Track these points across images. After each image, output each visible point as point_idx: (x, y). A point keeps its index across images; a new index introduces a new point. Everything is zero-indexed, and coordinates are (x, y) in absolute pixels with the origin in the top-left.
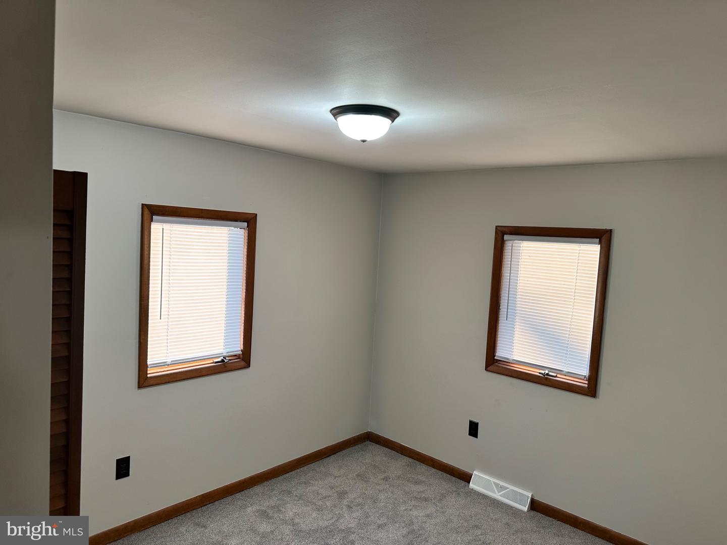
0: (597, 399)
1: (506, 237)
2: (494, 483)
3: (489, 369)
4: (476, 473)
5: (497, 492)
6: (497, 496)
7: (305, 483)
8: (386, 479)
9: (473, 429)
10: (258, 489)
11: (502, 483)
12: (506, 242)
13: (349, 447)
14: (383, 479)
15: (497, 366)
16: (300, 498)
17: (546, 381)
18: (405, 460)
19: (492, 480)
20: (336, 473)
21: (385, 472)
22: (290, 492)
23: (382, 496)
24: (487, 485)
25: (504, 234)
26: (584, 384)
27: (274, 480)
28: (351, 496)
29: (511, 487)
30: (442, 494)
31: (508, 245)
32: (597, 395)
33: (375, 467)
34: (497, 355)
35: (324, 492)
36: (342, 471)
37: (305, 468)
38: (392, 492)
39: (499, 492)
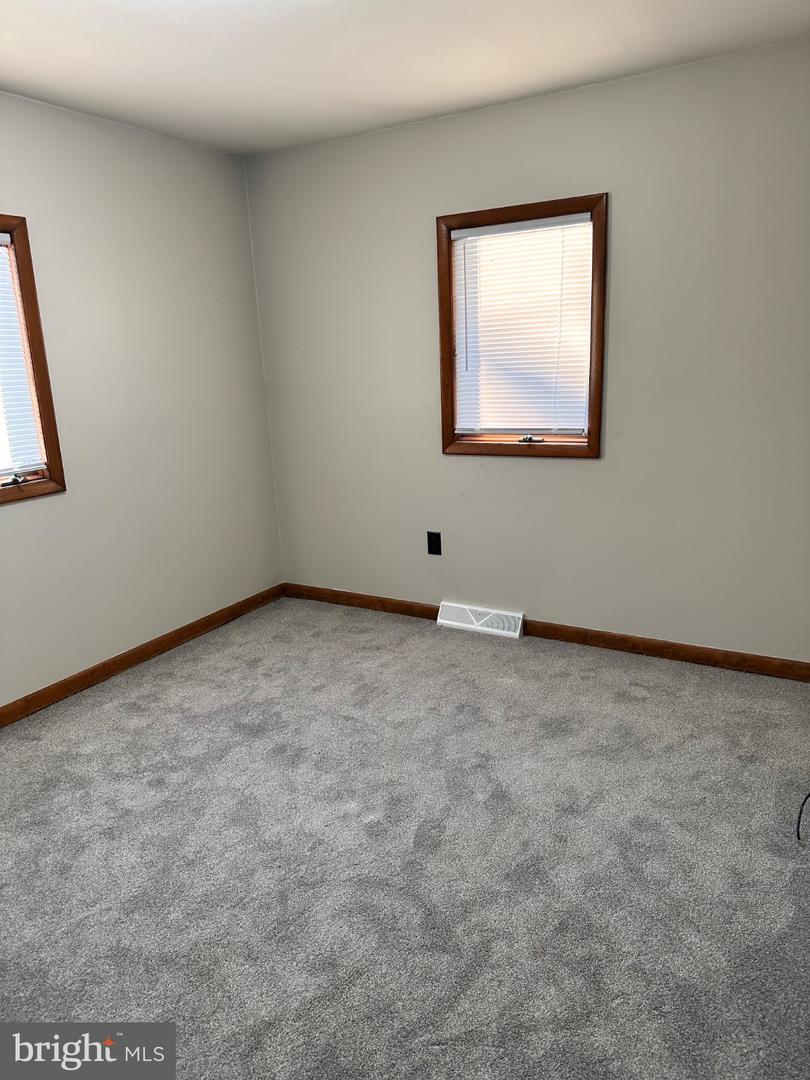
0: (603, 461)
1: (454, 234)
2: (472, 611)
3: (448, 450)
4: (445, 605)
5: (475, 621)
6: (476, 626)
7: (194, 660)
8: (317, 635)
9: (434, 543)
10: (119, 679)
11: (480, 609)
12: (455, 244)
13: (257, 607)
14: (313, 636)
15: (460, 444)
16: (189, 677)
17: (530, 449)
18: (340, 610)
19: (467, 607)
20: (239, 640)
21: (314, 627)
22: (170, 675)
23: (315, 655)
24: (461, 615)
25: (450, 230)
26: (583, 442)
27: (143, 665)
28: (268, 663)
29: (495, 611)
30: (400, 638)
31: (459, 249)
32: (602, 454)
33: (299, 624)
34: (457, 427)
35: (224, 665)
36: (250, 637)
37: (191, 643)
38: (328, 648)
39: (478, 621)
